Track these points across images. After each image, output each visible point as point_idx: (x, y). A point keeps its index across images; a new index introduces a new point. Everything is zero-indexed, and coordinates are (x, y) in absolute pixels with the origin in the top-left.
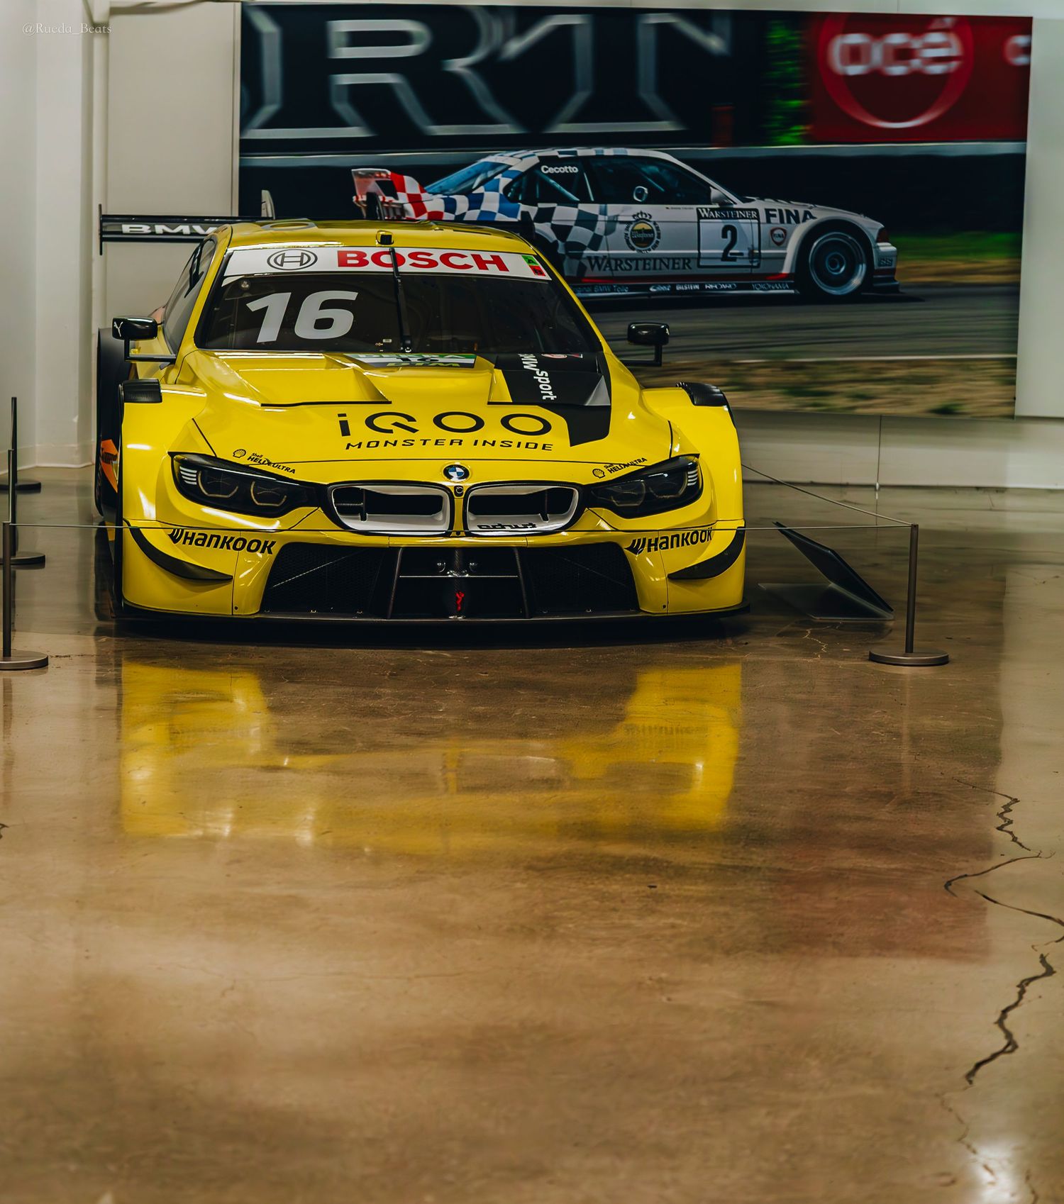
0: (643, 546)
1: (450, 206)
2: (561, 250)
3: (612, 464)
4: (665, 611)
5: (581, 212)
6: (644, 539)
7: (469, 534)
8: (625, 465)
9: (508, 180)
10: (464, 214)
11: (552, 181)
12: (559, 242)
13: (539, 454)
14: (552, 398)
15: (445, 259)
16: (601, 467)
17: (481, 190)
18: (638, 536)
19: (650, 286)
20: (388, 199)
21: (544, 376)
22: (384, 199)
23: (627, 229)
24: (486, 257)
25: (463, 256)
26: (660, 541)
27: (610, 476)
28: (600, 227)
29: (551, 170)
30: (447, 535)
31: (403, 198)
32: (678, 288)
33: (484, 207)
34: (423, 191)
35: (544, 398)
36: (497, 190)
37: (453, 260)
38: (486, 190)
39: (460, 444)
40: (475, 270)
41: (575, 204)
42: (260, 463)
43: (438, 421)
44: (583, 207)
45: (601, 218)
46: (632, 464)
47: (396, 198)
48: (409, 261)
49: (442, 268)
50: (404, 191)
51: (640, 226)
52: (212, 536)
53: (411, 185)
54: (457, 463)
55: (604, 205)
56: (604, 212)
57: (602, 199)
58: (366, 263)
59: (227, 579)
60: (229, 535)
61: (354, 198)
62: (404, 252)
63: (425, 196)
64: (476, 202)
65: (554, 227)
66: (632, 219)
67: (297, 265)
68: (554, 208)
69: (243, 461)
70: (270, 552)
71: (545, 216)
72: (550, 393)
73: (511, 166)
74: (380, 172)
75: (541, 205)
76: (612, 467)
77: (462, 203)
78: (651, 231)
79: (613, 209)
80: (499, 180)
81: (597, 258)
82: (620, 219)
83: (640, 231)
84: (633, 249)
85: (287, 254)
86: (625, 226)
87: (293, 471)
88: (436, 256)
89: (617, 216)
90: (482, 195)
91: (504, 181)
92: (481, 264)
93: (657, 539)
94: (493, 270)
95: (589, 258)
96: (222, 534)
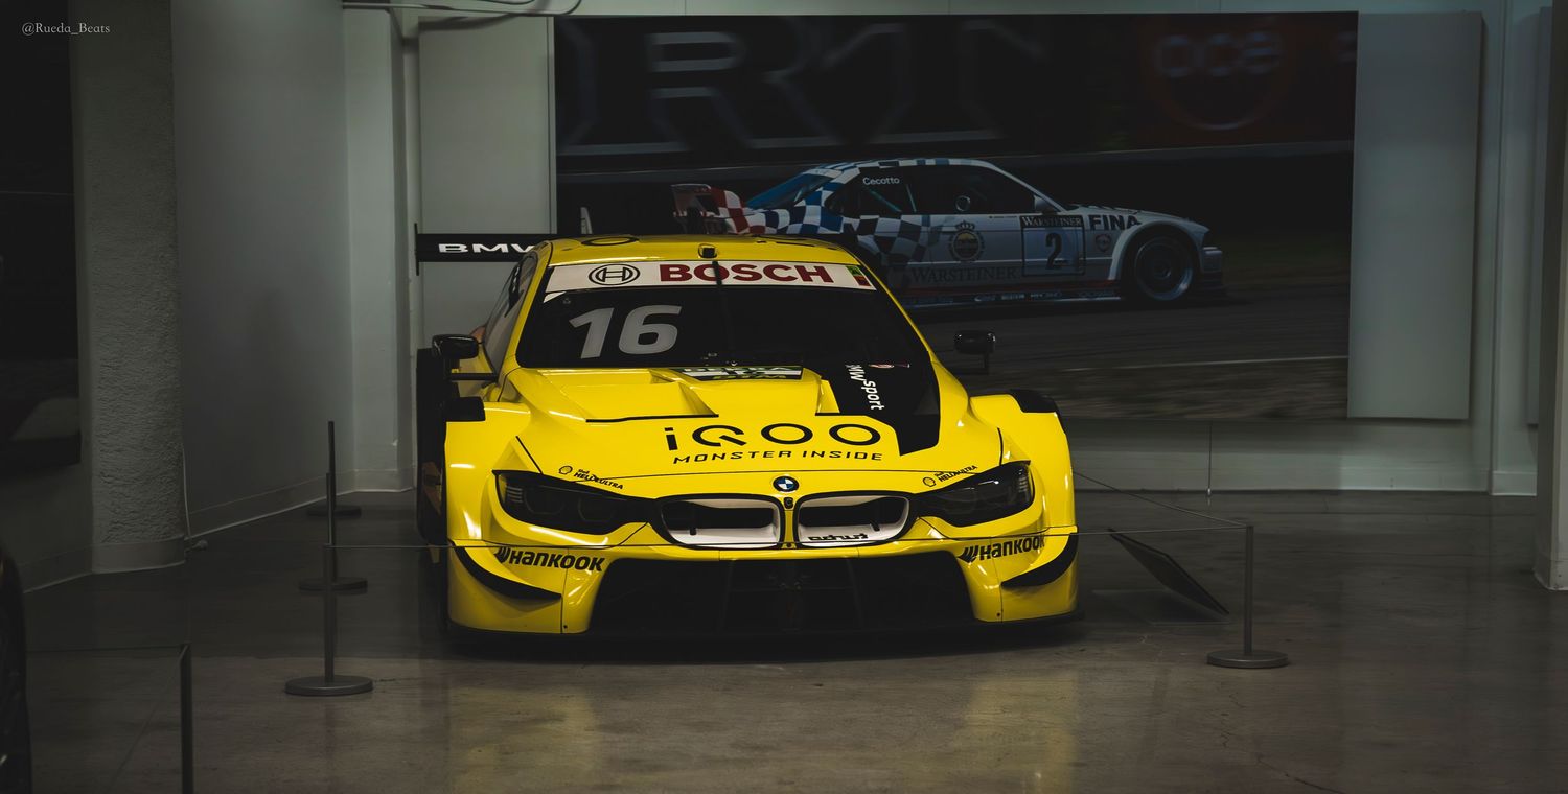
0: (976, 554)
1: (772, 219)
2: (884, 263)
3: (942, 473)
4: (999, 619)
5: (904, 224)
6: (977, 547)
7: (800, 546)
8: (955, 474)
9: (830, 193)
10: (786, 228)
11: (874, 193)
12: (883, 254)
13: (869, 463)
14: (880, 408)
15: (769, 271)
16: (932, 475)
17: (802, 203)
18: (974, 544)
19: (975, 296)
20: (709, 214)
21: (871, 386)
22: (705, 214)
23: (950, 240)
24: (810, 268)
25: (786, 268)
26: (992, 549)
27: (941, 485)
28: (924, 238)
29: (872, 182)
30: (778, 547)
31: (724, 213)
32: (1004, 298)
33: (808, 220)
34: (743, 206)
35: (872, 408)
36: (818, 203)
37: (777, 272)
38: (808, 204)
39: (789, 455)
40: (799, 282)
41: (897, 216)
42: (587, 479)
43: (766, 433)
44: (905, 218)
45: (924, 229)
46: (963, 472)
47: (718, 213)
48: (732, 274)
49: (766, 281)
50: (725, 206)
51: (963, 237)
52: (540, 555)
53: (732, 199)
54: (787, 475)
55: (926, 216)
56: (927, 223)
57: (925, 210)
58: (690, 277)
59: (556, 597)
60: (557, 552)
61: (675, 214)
62: (728, 266)
63: (746, 210)
64: (798, 214)
65: (877, 240)
66: (954, 229)
67: (619, 280)
68: (876, 220)
69: (570, 477)
70: (599, 569)
71: (868, 227)
72: (878, 403)
73: (832, 179)
74: (700, 187)
75: (863, 217)
76: (943, 476)
77: (784, 216)
78: (975, 241)
79: (936, 219)
80: (820, 192)
81: (921, 269)
82: (944, 229)
83: (963, 241)
84: (957, 260)
85: (609, 269)
86: (948, 236)
87: (621, 487)
88: (760, 269)
89: (941, 226)
90: (804, 208)
91: (826, 194)
92: (806, 276)
93: (989, 547)
94: (817, 281)
95: (913, 269)
96: (550, 552)
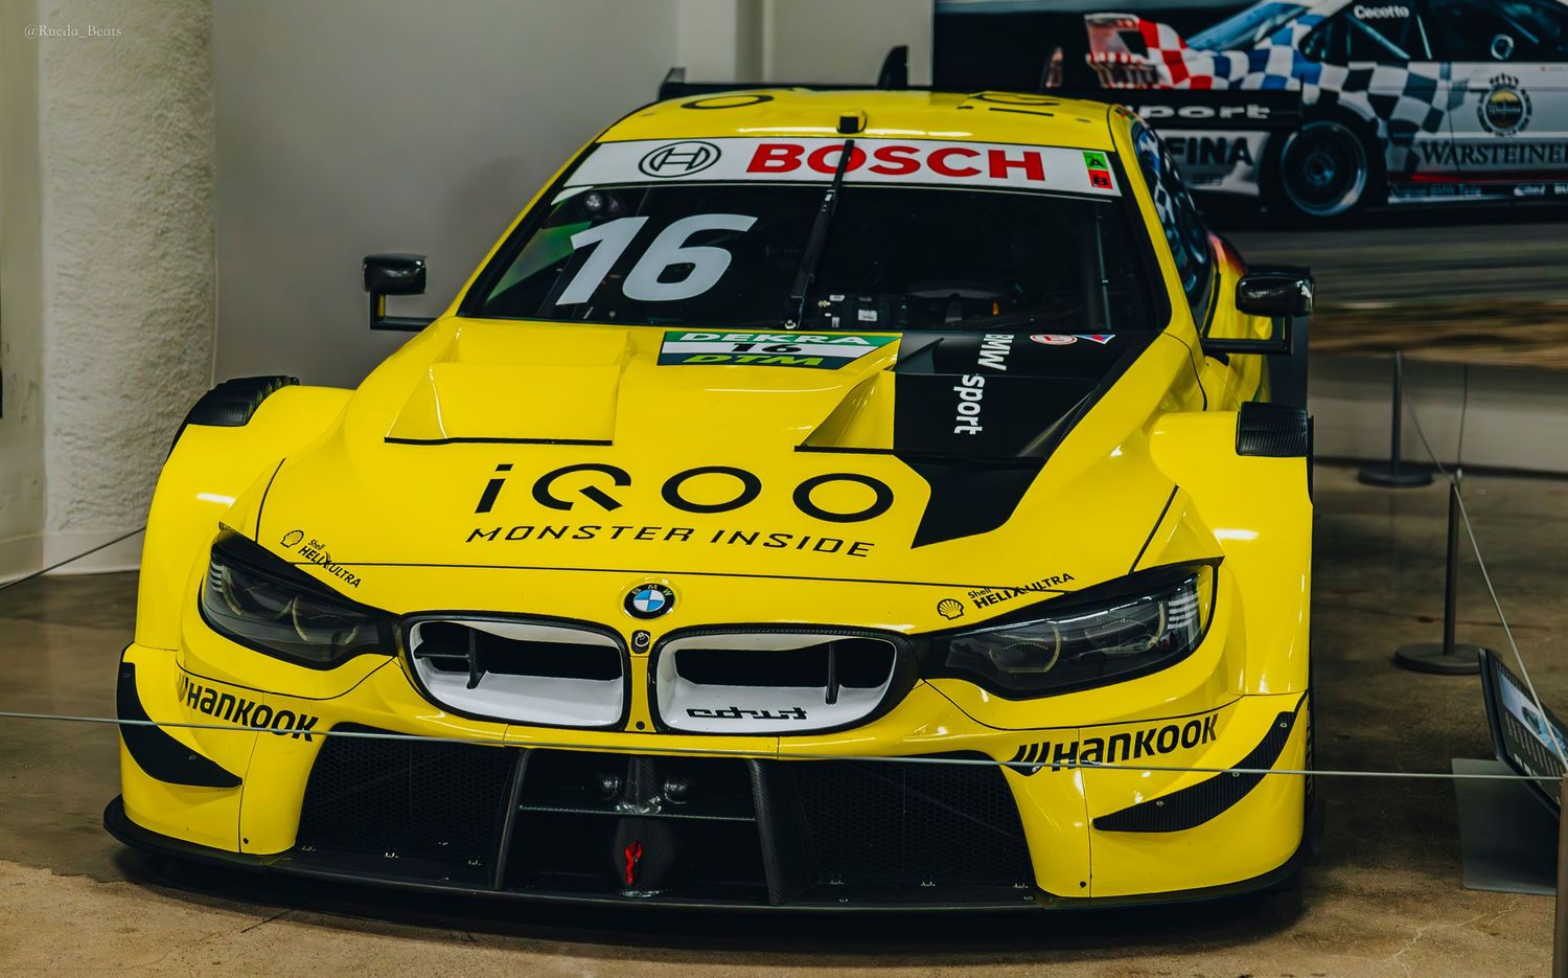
0: (1043, 758)
1: (1222, 67)
2: (1382, 132)
3: (987, 588)
4: (1084, 893)
5: (1412, 77)
6: (1046, 746)
7: (663, 729)
8: (1017, 591)
9: (1306, 29)
10: (1240, 81)
11: (1370, 30)
12: (1380, 121)
13: (841, 563)
14: (973, 431)
15: (936, 161)
16: (962, 595)
17: (1267, 44)
18: (1039, 739)
19: (1514, 187)
20: (1136, 58)
21: (975, 386)
22: (1129, 58)
23: (1481, 101)
24: (1014, 154)
25: (970, 153)
26: (1082, 749)
27: (974, 615)
28: (1441, 99)
29: (1369, 13)
30: (619, 727)
31: (1155, 57)
32: (1558, 190)
33: (1272, 68)
34: (1184, 45)
35: (958, 430)
36: (1288, 43)
37: (950, 162)
38: (1274, 43)
39: (686, 538)
40: (984, 179)
41: (1402, 63)
42: (314, 562)
44: (1417, 68)
45: (1442, 84)
46: (1037, 588)
47: (1146, 55)
49: (926, 175)
50: (1156, 45)
51: (1500, 96)
52: (225, 697)
53: (1167, 37)
54: (648, 579)
55: (1446, 66)
56: (1447, 76)
57: (1444, 55)
59: (229, 781)
60: (249, 696)
61: (1088, 58)
63: (1186, 54)
64: (1258, 61)
65: (1373, 99)
66: (1488, 85)
67: (682, 169)
68: (1370, 72)
69: (290, 555)
70: (308, 738)
71: (1358, 82)
72: (974, 421)
73: (1308, 8)
74: (1123, 20)
75: (1354, 66)
76: (985, 596)
77: (1239, 62)
78: (1518, 104)
79: (1461, 71)
80: (1291, 30)
81: (1435, 144)
82: (1472, 85)
83: (1500, 104)
84: (1489, 130)
85: (679, 149)
86: (1477, 96)
87: (357, 583)
88: (921, 157)
89: (1466, 82)
90: (1266, 52)
91: (1299, 30)
92: (998, 163)
93: (1075, 746)
94: (1017, 178)
95: (1424, 144)
96: (238, 694)
